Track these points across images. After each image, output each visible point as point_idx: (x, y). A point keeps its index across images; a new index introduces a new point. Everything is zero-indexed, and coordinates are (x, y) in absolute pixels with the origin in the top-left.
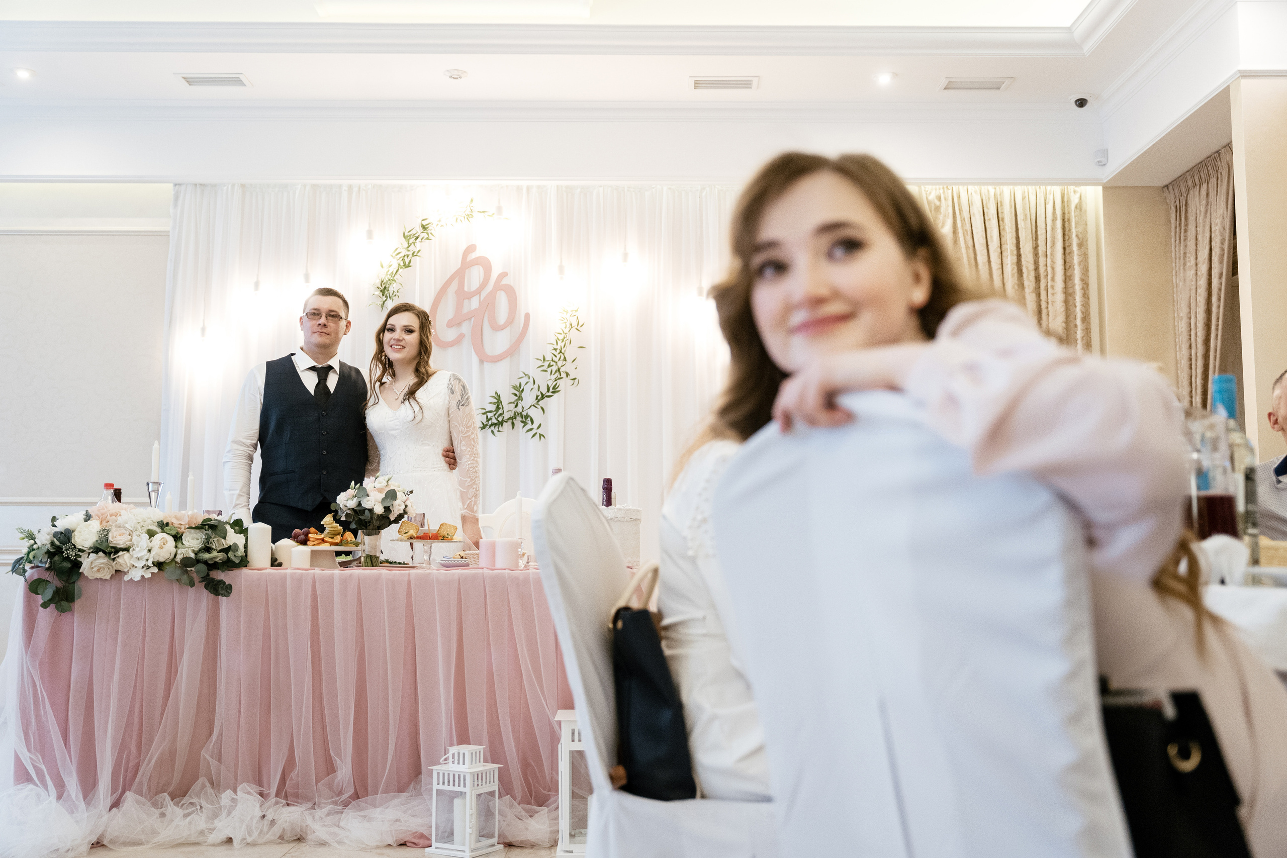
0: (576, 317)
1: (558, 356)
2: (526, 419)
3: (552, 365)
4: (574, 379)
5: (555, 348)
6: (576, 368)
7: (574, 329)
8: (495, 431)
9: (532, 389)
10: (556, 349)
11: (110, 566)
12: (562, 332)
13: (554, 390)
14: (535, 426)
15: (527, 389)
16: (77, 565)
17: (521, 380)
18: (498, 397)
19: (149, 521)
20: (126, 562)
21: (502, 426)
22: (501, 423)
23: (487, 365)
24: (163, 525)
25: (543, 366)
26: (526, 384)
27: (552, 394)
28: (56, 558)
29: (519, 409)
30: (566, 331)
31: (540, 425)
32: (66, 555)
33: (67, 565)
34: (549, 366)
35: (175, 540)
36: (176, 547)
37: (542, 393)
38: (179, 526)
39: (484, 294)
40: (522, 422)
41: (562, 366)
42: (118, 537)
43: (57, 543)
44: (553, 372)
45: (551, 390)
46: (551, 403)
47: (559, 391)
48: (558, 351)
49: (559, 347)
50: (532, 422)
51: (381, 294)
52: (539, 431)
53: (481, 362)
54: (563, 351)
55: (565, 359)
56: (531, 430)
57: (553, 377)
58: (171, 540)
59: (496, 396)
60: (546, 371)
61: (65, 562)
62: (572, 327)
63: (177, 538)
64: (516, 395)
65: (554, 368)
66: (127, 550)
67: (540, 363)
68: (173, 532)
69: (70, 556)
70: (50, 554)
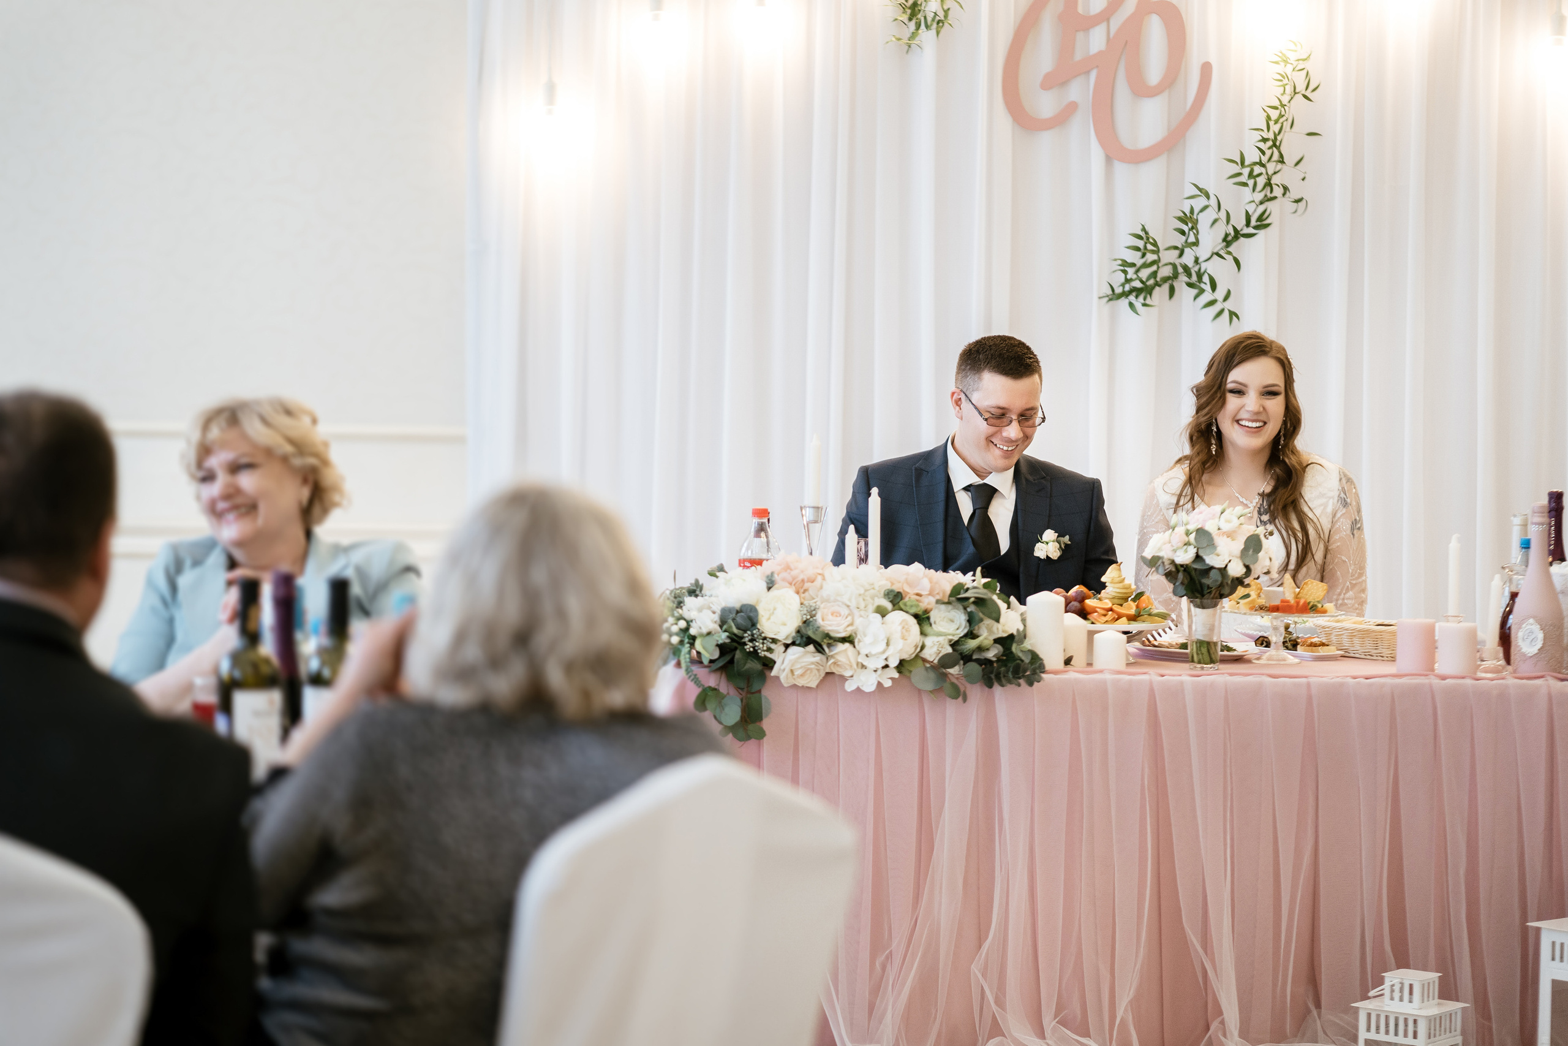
0: (1304, 72)
1: (1268, 153)
2: (1197, 279)
3: (1260, 175)
4: (1298, 201)
5: (1265, 137)
6: (1303, 179)
7: (1299, 97)
8: (1138, 304)
9: (1215, 221)
10: (1264, 140)
11: (821, 668)
12: (1277, 104)
13: (1259, 223)
14: (1220, 294)
15: (1204, 220)
16: (769, 664)
17: (1192, 202)
18: (1144, 235)
19: (872, 591)
20: (850, 662)
21: (1151, 297)
22: (1146, 290)
23: (1119, 168)
24: (896, 598)
25: (1239, 174)
26: (1202, 211)
27: (1253, 231)
28: (738, 655)
29: (1188, 259)
30: (1285, 102)
31: (1229, 293)
32: (752, 649)
33: (755, 665)
34: (1251, 175)
35: (919, 624)
36: (923, 633)
37: (1235, 228)
38: (918, 597)
39: (1116, 22)
40: (1190, 285)
41: (1275, 173)
42: (830, 617)
43: (735, 630)
44: (1260, 186)
45: (1253, 223)
46: (1249, 249)
47: (1269, 225)
48: (1270, 143)
49: (1271, 136)
50: (1214, 286)
51: (905, 18)
52: (1229, 305)
53: (1109, 160)
54: (1278, 144)
55: (1281, 161)
56: (1212, 303)
57: (1259, 197)
58: (913, 621)
59: (1142, 234)
60: (1245, 184)
61: (752, 660)
62: (1295, 93)
63: (922, 618)
64: (1183, 233)
65: (1261, 181)
66: (849, 640)
67: (1236, 169)
68: (913, 611)
69: (759, 651)
70: (722, 648)
